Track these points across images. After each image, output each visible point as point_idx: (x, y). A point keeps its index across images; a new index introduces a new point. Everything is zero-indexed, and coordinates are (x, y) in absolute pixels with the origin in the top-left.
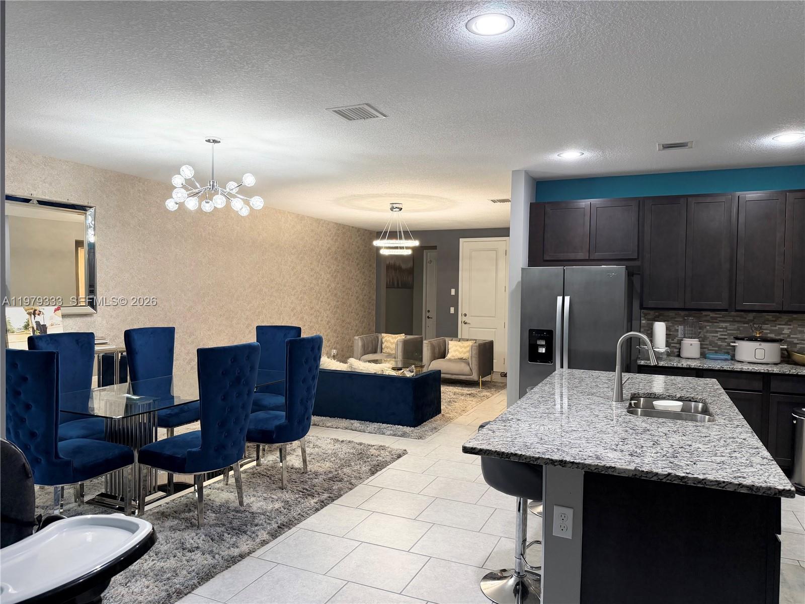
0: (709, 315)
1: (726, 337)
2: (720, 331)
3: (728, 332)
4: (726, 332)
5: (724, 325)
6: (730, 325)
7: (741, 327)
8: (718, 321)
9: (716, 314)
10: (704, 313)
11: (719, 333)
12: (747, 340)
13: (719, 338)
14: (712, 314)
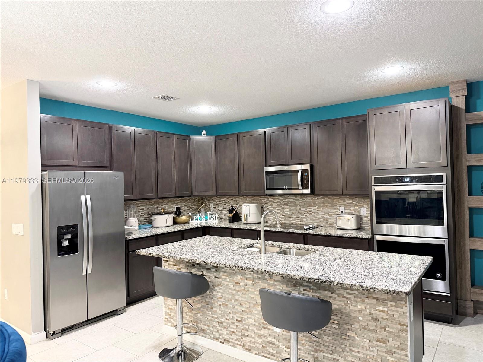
0: (135, 203)
1: (143, 215)
2: (141, 212)
3: (145, 211)
4: (143, 211)
5: (142, 207)
6: (145, 207)
7: (150, 208)
8: (140, 206)
9: (139, 202)
10: (133, 202)
11: (141, 213)
12: (159, 215)
13: (141, 216)
14: (137, 202)
